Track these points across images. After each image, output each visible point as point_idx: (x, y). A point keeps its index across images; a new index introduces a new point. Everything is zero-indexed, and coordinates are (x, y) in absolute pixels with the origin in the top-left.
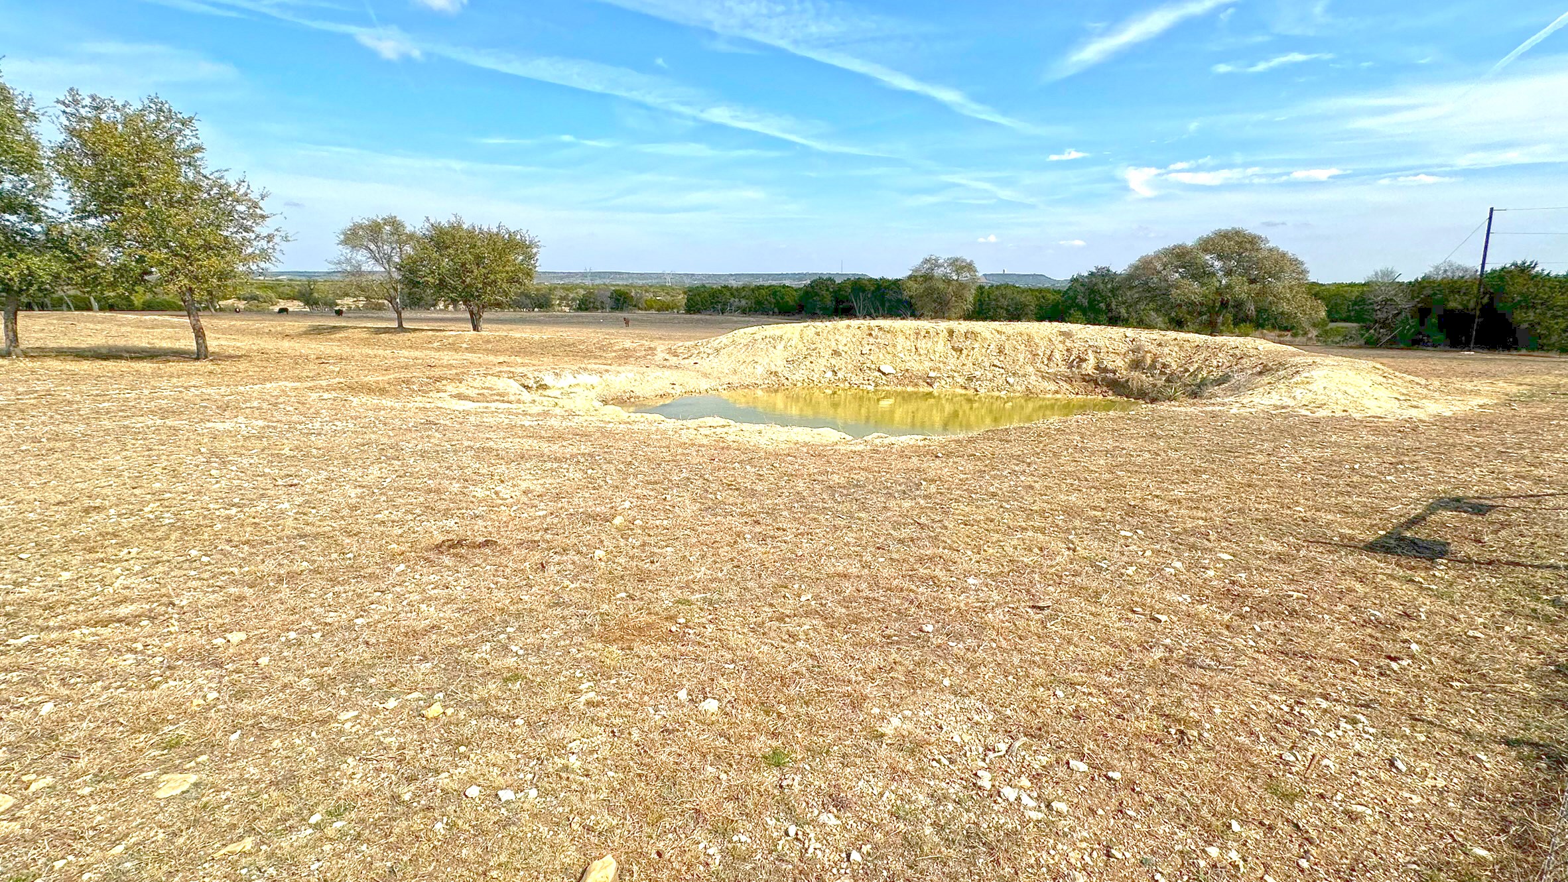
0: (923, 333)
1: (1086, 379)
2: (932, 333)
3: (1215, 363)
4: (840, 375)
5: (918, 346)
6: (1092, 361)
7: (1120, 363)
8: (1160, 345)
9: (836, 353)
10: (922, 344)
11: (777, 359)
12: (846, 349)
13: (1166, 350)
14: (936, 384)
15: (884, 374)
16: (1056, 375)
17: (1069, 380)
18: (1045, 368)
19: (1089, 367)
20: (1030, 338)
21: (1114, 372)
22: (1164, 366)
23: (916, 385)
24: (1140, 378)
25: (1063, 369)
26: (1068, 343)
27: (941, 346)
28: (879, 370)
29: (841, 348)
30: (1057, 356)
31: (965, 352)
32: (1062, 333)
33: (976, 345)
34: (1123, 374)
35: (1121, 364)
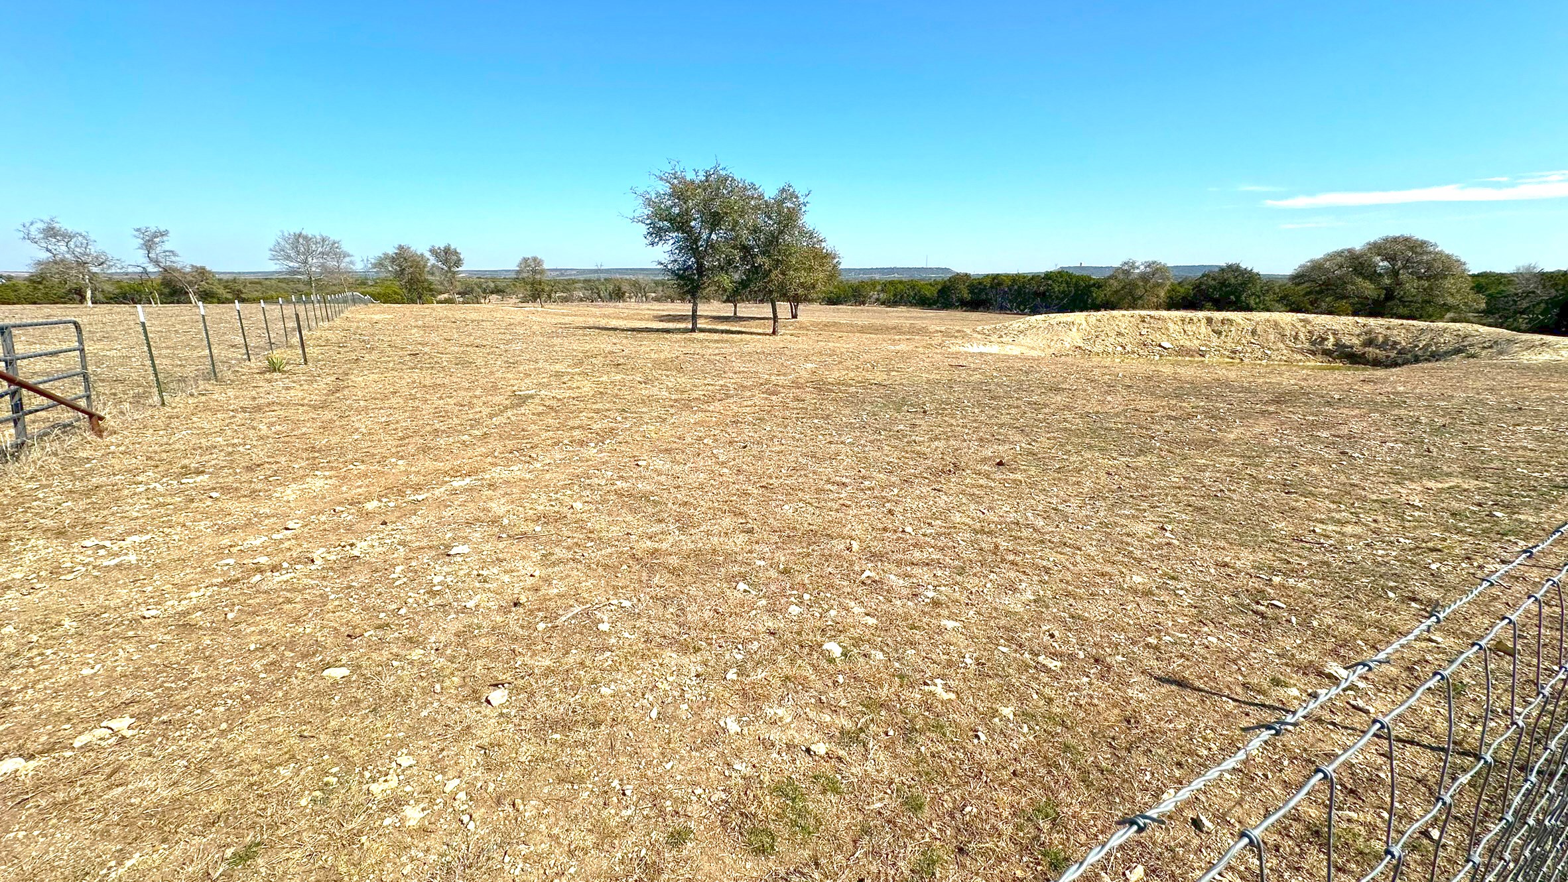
0: (1187, 320)
1: (1326, 353)
2: (1195, 320)
3: (1442, 341)
4: (1128, 348)
5: (1186, 329)
6: (1332, 339)
7: (1355, 341)
8: (1388, 328)
9: (1119, 334)
10: (1188, 327)
11: (1074, 338)
12: (1127, 331)
13: (1395, 332)
14: (1208, 356)
15: (1165, 348)
16: (1302, 349)
17: (1314, 353)
18: (1291, 344)
19: (1330, 344)
20: (1276, 324)
21: (1352, 347)
22: (1395, 343)
23: (1192, 356)
24: (1372, 351)
25: (1307, 345)
26: (1309, 327)
27: (1204, 329)
28: (1160, 346)
29: (1123, 331)
30: (1302, 336)
31: (1224, 333)
32: (1301, 320)
33: (1233, 329)
34: (1358, 350)
35: (1357, 342)
